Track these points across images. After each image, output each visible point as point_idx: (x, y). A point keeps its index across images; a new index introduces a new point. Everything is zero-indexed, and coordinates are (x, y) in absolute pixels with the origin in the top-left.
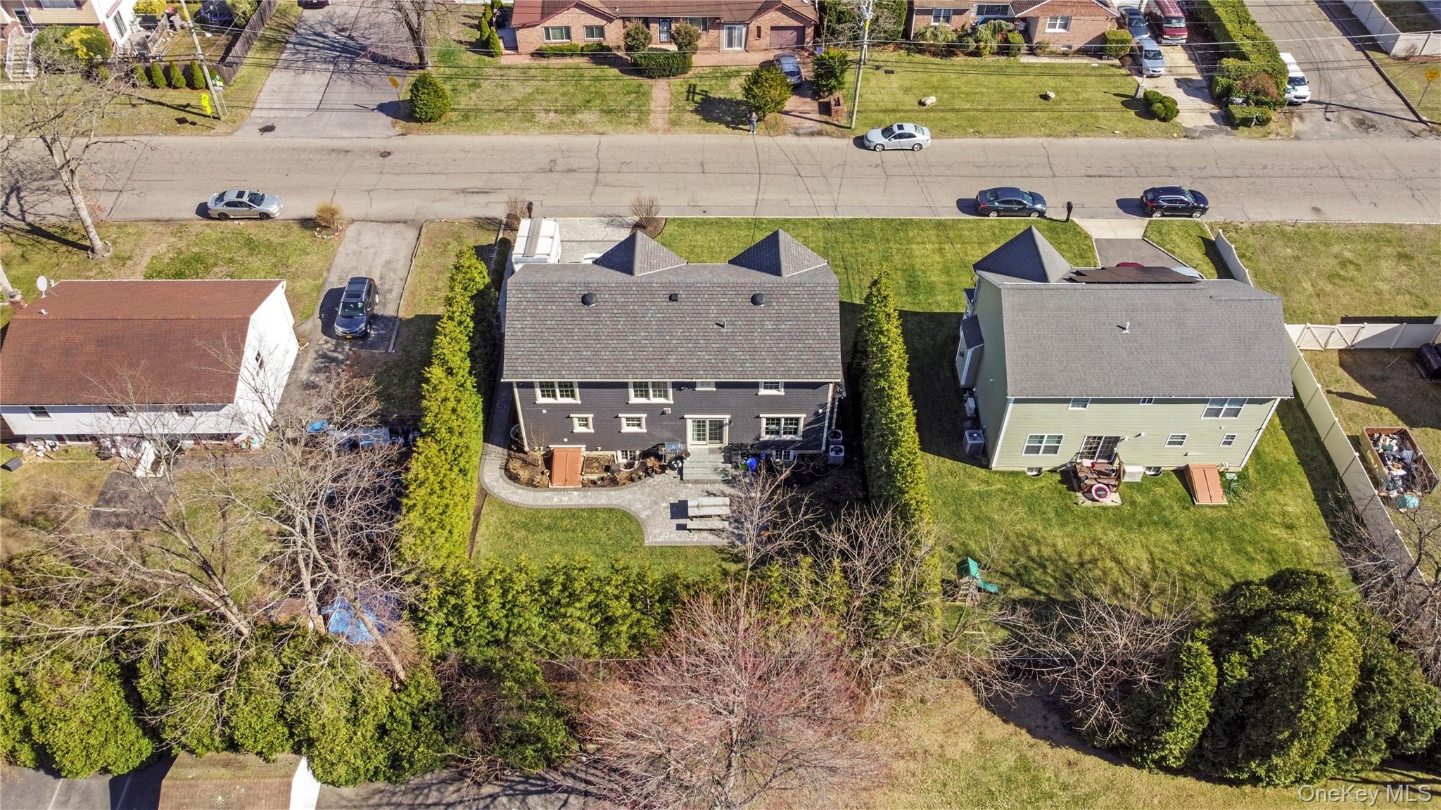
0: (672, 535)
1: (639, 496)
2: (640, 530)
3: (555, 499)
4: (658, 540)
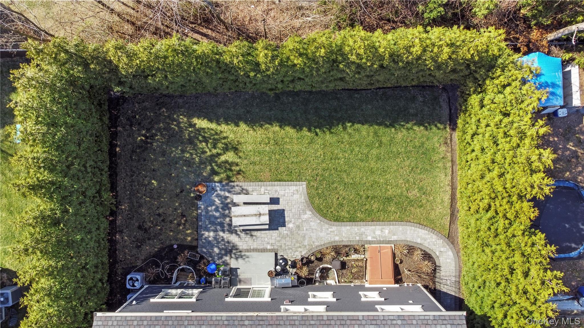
0: (282, 193)
1: (314, 235)
2: (311, 198)
3: (387, 231)
4: (294, 188)
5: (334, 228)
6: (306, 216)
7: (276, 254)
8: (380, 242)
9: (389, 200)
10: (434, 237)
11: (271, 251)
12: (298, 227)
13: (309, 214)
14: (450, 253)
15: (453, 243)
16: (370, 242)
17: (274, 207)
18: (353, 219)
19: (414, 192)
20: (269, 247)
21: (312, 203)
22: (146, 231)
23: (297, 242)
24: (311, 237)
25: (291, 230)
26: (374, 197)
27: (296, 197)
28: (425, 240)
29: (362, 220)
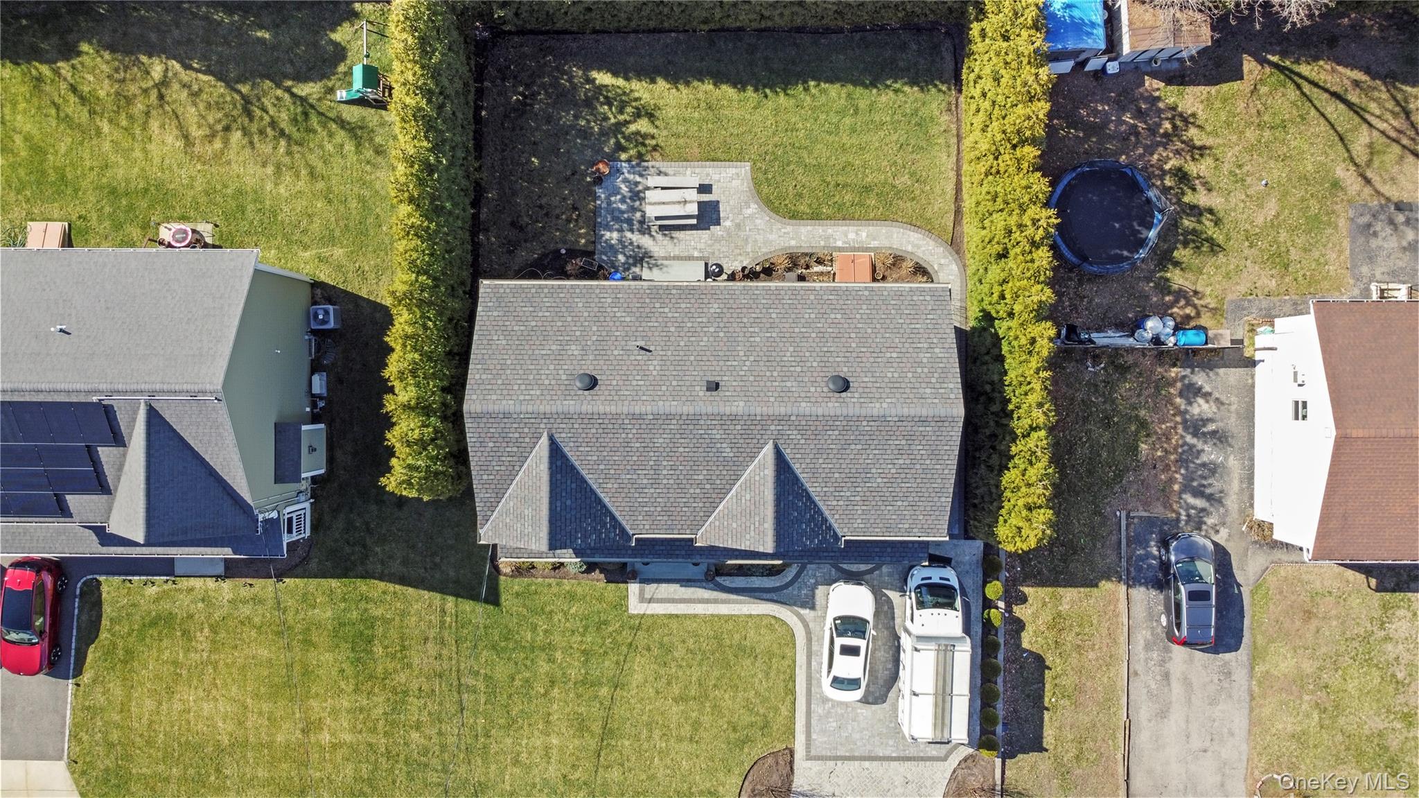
0: (716, 177)
1: (760, 238)
2: (757, 184)
3: (864, 235)
4: (734, 171)
5: (789, 229)
6: (749, 211)
7: (706, 264)
8: (854, 249)
9: (867, 189)
10: (932, 243)
11: (698, 259)
12: (738, 226)
13: (753, 208)
14: (954, 267)
15: (958, 252)
16: (840, 249)
17: (705, 198)
18: (816, 216)
19: (903, 179)
20: (696, 254)
21: (759, 193)
22: (521, 229)
23: (737, 247)
24: (756, 241)
25: (728, 230)
26: (845, 186)
27: (736, 183)
28: (919, 247)
29: (829, 218)
